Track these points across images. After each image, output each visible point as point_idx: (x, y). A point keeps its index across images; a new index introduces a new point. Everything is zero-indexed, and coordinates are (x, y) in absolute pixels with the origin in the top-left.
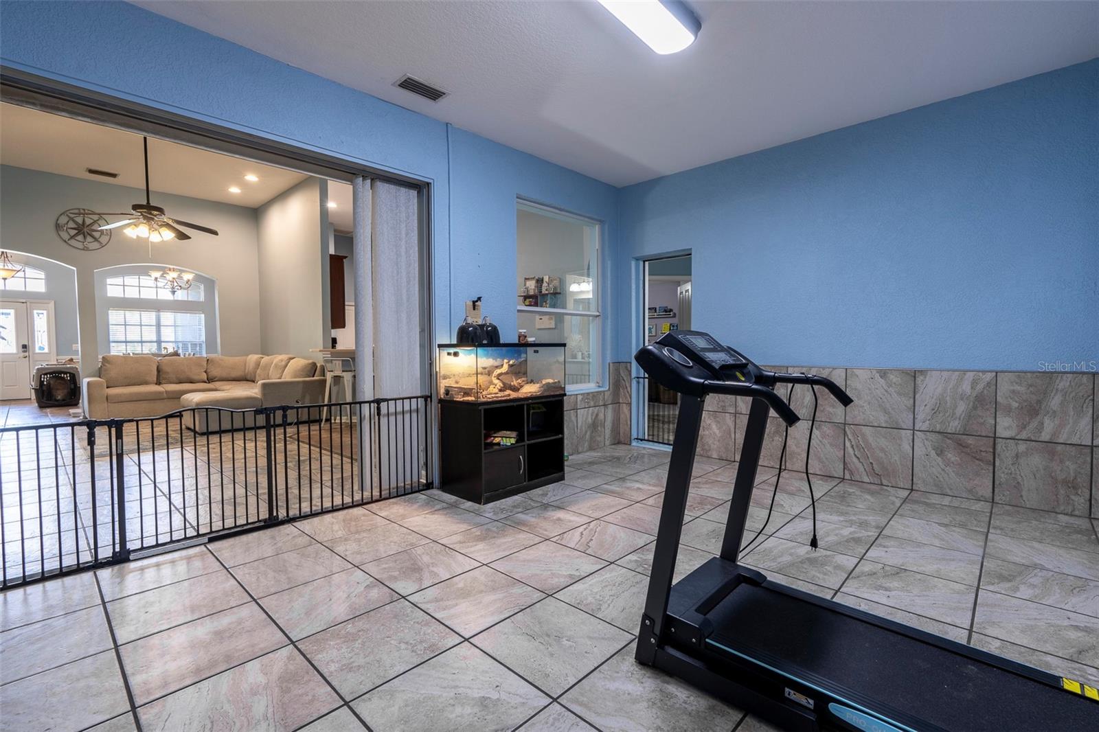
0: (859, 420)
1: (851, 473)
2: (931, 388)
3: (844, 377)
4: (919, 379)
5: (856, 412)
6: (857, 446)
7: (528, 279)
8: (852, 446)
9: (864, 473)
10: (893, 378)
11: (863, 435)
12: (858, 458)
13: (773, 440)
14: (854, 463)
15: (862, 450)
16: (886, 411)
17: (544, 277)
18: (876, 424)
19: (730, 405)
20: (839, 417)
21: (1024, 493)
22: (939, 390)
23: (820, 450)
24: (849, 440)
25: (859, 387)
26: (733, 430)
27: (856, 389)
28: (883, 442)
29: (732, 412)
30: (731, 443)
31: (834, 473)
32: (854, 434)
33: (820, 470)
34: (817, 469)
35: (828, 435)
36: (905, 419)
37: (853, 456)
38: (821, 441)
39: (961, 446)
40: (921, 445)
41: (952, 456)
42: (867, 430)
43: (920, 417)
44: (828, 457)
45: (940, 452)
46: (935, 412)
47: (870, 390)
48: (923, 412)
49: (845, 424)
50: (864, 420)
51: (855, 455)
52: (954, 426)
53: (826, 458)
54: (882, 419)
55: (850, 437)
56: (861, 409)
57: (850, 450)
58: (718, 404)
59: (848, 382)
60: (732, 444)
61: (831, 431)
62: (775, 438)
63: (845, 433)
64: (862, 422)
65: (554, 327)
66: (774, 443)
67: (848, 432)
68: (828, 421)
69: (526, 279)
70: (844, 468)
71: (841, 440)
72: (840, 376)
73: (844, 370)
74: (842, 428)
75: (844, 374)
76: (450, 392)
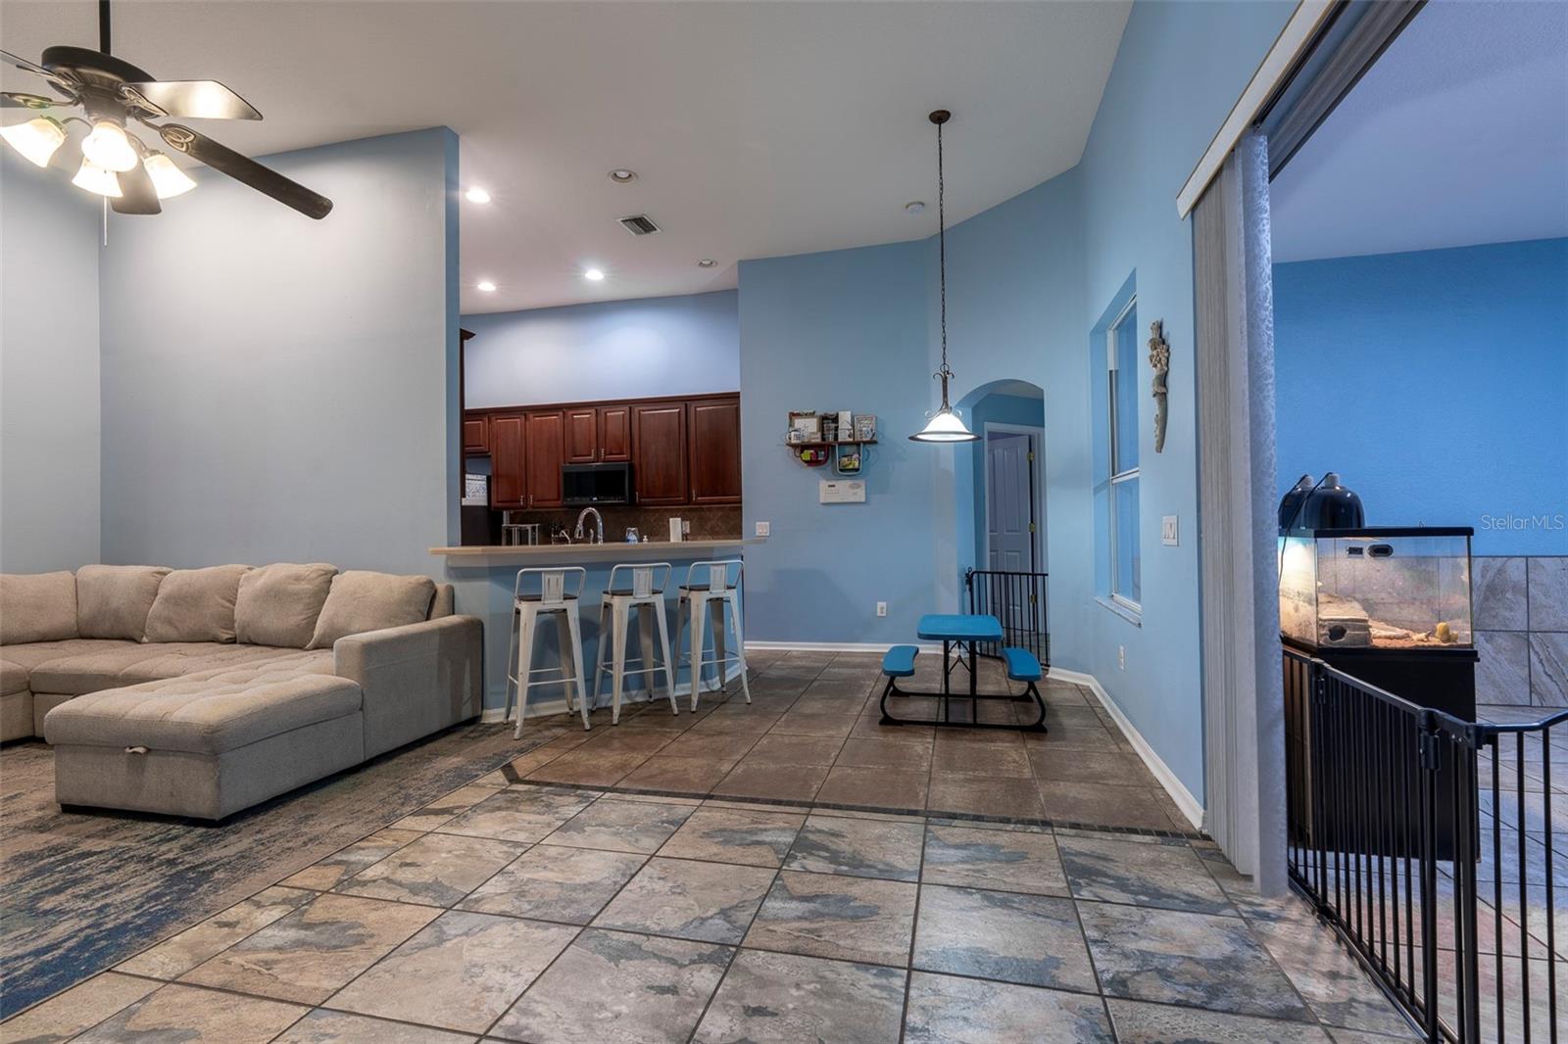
0: (1547, 625)
1: (1542, 698)
3: (1524, 569)
5: (1543, 615)
6: (1548, 661)
7: (798, 415)
8: (1541, 661)
9: (1560, 695)
11: (1555, 645)
12: (1549, 676)
14: (1544, 684)
15: (1555, 665)
17: (841, 414)
20: (1518, 623)
23: (1493, 671)
24: (1537, 653)
25: (1546, 580)
27: (1542, 585)
31: (1516, 699)
32: (1542, 644)
33: (1496, 697)
34: (1491, 698)
35: (1505, 649)
37: (1543, 673)
38: (1494, 658)
42: (1560, 638)
44: (1505, 678)
49: (1528, 632)
50: (1555, 624)
51: (1546, 673)
53: (1504, 681)
55: (1537, 648)
56: (1550, 611)
57: (1538, 667)
59: (1531, 575)
61: (1509, 643)
63: (1529, 644)
64: (1553, 628)
65: (863, 500)
67: (1534, 643)
68: (1503, 629)
69: (793, 415)
70: (1531, 692)
71: (1524, 654)
72: (1518, 568)
73: (1524, 559)
74: (1525, 636)
75: (1524, 565)
76: (1348, 632)
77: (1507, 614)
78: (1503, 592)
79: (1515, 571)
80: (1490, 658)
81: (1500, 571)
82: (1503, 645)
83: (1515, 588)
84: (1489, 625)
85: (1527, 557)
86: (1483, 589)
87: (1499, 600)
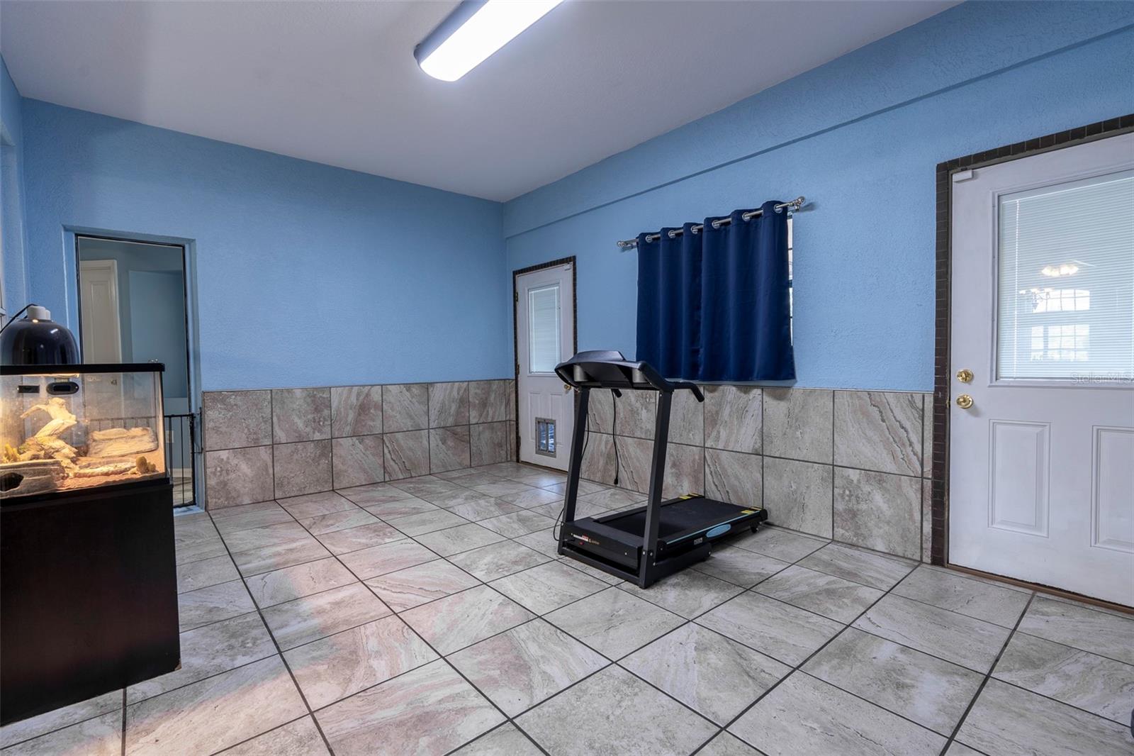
0: (393, 428)
1: (390, 475)
2: (438, 394)
3: (381, 393)
4: (430, 390)
5: (391, 422)
9: (399, 472)
10: (415, 390)
11: (397, 440)
12: (394, 460)
13: (319, 464)
16: (411, 417)
18: (405, 430)
19: (265, 437)
20: (377, 429)
21: (483, 457)
22: (442, 398)
23: (364, 462)
25: (392, 400)
26: (270, 464)
27: (390, 403)
28: (411, 443)
29: (268, 444)
30: (268, 480)
31: (377, 479)
33: (365, 480)
34: (363, 480)
35: (370, 447)
36: (423, 422)
38: (364, 454)
39: (455, 434)
40: (433, 439)
41: (450, 443)
42: (399, 436)
43: (432, 418)
44: (371, 466)
45: (444, 442)
46: (440, 412)
47: (400, 401)
48: (434, 414)
49: (383, 434)
50: (397, 427)
52: (450, 421)
53: (370, 468)
54: (409, 424)
55: (388, 445)
56: (395, 419)
57: (388, 456)
58: (247, 438)
59: (384, 397)
60: (270, 481)
61: (372, 443)
62: (321, 462)
63: (383, 441)
64: (396, 430)
66: (320, 467)
67: (386, 440)
70: (384, 472)
71: (381, 448)
72: (377, 393)
73: (380, 387)
74: (381, 437)
75: (380, 391)
76: (25, 478)
77: (372, 424)
78: (369, 409)
79: (376, 394)
80: (362, 454)
81: (368, 395)
82: (370, 444)
83: (376, 407)
84: (361, 432)
85: (382, 386)
86: (357, 407)
87: (367, 414)
